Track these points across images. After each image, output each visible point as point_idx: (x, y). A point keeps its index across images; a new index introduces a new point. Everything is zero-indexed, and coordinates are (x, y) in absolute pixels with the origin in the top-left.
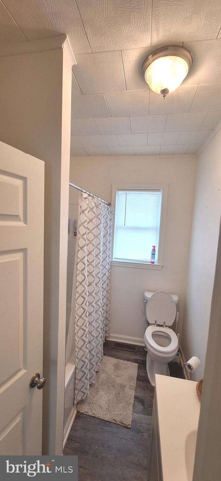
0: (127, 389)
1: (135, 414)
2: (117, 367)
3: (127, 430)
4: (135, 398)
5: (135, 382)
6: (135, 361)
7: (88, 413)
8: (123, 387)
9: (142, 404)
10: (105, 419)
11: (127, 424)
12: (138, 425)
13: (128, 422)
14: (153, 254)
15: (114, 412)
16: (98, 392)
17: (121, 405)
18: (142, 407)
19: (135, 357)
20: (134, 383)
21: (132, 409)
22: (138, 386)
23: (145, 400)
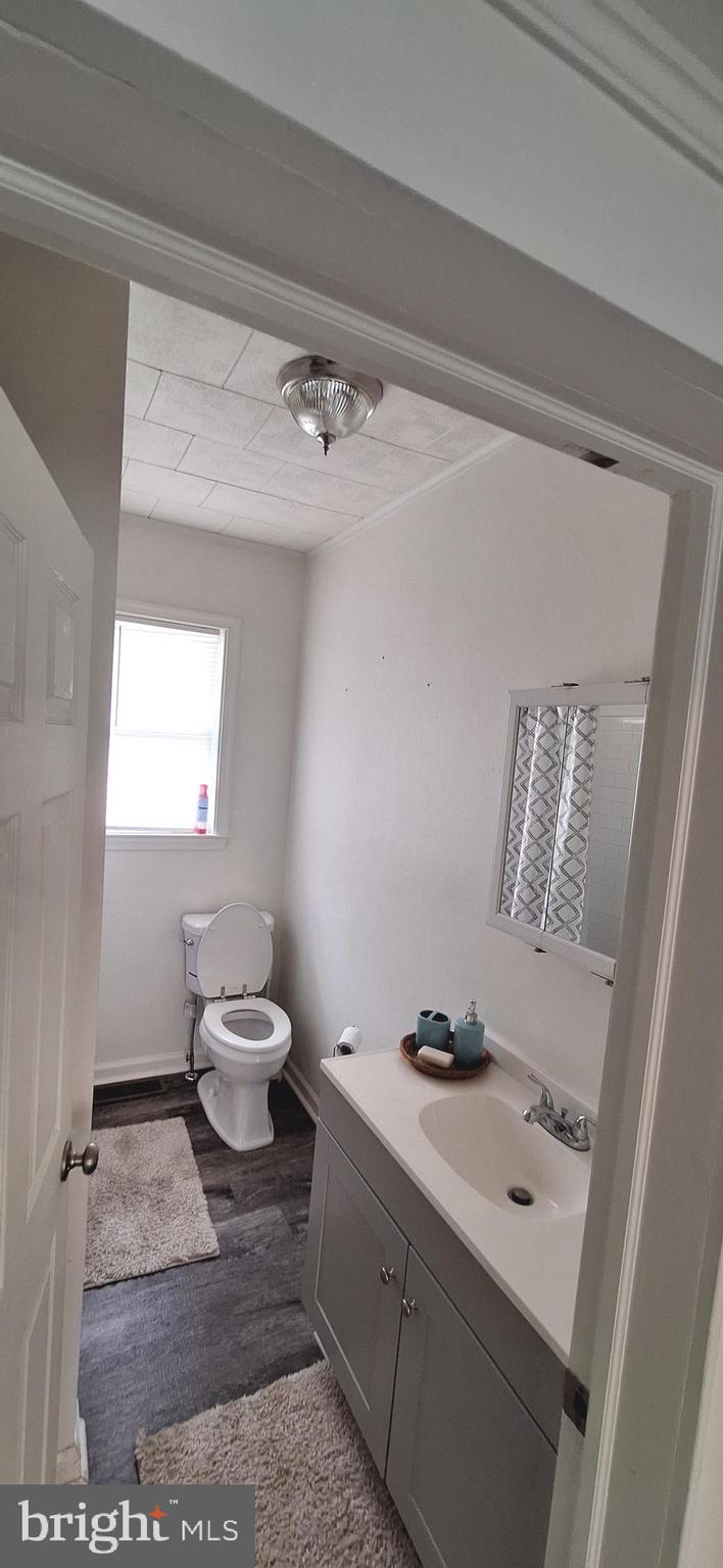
0: (178, 1183)
1: (219, 1224)
2: (126, 1145)
3: (213, 1263)
4: (205, 1192)
5: (192, 1159)
6: (172, 1113)
7: (93, 1282)
8: (163, 1183)
9: (228, 1197)
10: (148, 1270)
11: (209, 1251)
12: (235, 1240)
13: (212, 1245)
14: (203, 808)
15: (166, 1245)
16: (100, 1222)
17: (176, 1222)
18: (229, 1204)
19: (168, 1106)
20: (190, 1162)
21: (208, 1219)
22: (203, 1166)
23: (232, 1186)
